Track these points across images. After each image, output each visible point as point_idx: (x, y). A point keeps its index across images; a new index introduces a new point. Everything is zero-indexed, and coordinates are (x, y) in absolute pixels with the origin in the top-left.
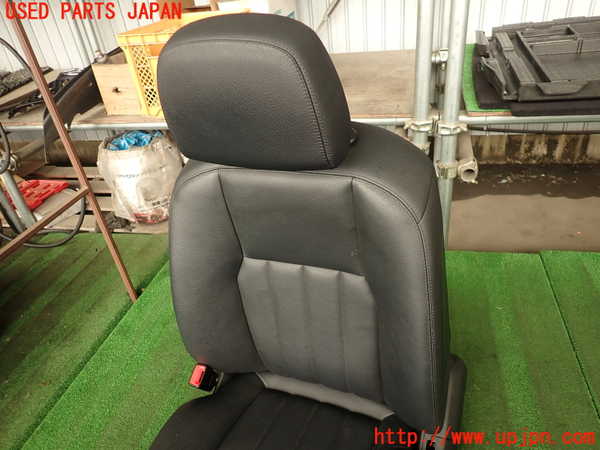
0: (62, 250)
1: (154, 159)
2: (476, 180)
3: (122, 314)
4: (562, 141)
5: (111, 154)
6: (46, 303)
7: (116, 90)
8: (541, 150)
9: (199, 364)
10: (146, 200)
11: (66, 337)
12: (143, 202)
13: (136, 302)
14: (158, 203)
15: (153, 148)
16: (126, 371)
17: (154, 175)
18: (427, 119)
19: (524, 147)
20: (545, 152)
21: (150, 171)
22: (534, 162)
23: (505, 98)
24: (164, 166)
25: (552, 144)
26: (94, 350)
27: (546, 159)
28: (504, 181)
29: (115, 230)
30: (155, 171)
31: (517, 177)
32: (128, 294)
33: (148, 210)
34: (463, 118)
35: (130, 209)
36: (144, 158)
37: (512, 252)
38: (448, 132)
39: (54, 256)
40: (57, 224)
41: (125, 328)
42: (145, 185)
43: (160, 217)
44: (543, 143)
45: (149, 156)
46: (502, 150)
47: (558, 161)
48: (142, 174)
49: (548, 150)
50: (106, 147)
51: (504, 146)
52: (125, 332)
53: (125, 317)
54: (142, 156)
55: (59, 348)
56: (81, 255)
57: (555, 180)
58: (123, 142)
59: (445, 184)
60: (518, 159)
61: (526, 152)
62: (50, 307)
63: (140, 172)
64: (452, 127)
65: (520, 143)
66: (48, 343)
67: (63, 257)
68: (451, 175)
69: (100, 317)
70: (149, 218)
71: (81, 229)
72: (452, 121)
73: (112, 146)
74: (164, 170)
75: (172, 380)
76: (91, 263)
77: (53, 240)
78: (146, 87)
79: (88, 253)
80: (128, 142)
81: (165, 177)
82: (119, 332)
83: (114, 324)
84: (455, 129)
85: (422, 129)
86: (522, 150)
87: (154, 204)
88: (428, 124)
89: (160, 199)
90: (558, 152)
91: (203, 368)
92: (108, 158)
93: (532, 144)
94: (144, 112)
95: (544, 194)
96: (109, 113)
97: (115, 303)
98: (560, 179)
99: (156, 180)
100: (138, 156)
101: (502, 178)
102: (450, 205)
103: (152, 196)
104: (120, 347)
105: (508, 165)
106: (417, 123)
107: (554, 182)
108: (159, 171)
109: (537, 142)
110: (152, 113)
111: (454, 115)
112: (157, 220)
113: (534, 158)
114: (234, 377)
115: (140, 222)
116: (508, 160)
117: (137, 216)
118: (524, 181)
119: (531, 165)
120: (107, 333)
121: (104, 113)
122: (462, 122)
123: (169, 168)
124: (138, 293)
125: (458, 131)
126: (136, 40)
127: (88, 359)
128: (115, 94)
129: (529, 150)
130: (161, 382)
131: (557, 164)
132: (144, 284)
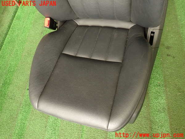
9: (46, 17)
52: (19, 19)
53: (17, 13)
75: (42, 32)
82: (17, 19)
91: (49, 19)
114: (64, 22)
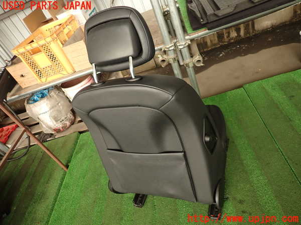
0: (25, 158)
1: (53, 101)
2: (203, 63)
3: (63, 179)
4: (242, 27)
5: (31, 106)
6: (26, 185)
7: (22, 76)
8: (234, 34)
10: (56, 121)
11: (41, 198)
12: (55, 123)
13: (68, 171)
14: (63, 120)
15: (50, 96)
16: (74, 204)
17: (56, 109)
18: (171, 44)
19: (226, 35)
20: (236, 35)
21: (53, 107)
22: (233, 41)
23: (202, 23)
24: (59, 102)
25: (238, 30)
26: (55, 200)
27: (238, 38)
28: (221, 55)
29: (47, 140)
30: (56, 106)
31: (226, 51)
32: (63, 169)
33: (59, 126)
34: (187, 37)
35: (50, 128)
36: (48, 102)
37: (230, 90)
38: (182, 47)
39: (23, 162)
40: (19, 146)
41: (67, 185)
42: (53, 115)
43: (66, 126)
44: (234, 31)
45: (50, 100)
46: (216, 40)
47: (243, 37)
48: (50, 110)
49: (237, 33)
50: (28, 103)
51: (216, 38)
54: (46, 102)
55: (39, 205)
56: (35, 158)
57: (244, 47)
58: (36, 98)
59: (190, 71)
60: (225, 42)
61: (227, 37)
62: (29, 186)
63: (49, 109)
64: (184, 44)
65: (223, 34)
66: (34, 204)
67: (27, 161)
68: (191, 65)
69: (53, 183)
70: (61, 129)
71: (31, 144)
72: (183, 41)
73: (31, 102)
74: (59, 104)
76: (41, 159)
77: (19, 155)
78: (35, 70)
79: (38, 155)
80: (38, 97)
81: (61, 107)
83: (61, 184)
84: (185, 44)
85: (170, 49)
86: (225, 37)
87: (61, 122)
88: (172, 46)
89: (63, 118)
90: (242, 33)
92: (30, 108)
93: (229, 33)
94: (39, 81)
95: (241, 56)
96: (23, 87)
97: (58, 175)
98: (246, 46)
99: (57, 110)
100: (45, 102)
101: (219, 54)
102: (195, 77)
103: (59, 119)
104: (66, 194)
105: (221, 46)
106: (168, 47)
107: (244, 48)
108: (57, 106)
109: (231, 31)
110: (43, 81)
111: (183, 38)
112: (65, 128)
113: (232, 39)
115: (57, 132)
116: (221, 44)
117: (55, 130)
118: (230, 52)
119: (232, 43)
120: (59, 190)
121: (20, 88)
122: (187, 40)
123: (62, 102)
124: (67, 167)
125: (187, 44)
126: (22, 50)
127: (54, 204)
128: (22, 78)
129: (228, 36)
130: (90, 204)
131: (243, 39)
132: (69, 161)
